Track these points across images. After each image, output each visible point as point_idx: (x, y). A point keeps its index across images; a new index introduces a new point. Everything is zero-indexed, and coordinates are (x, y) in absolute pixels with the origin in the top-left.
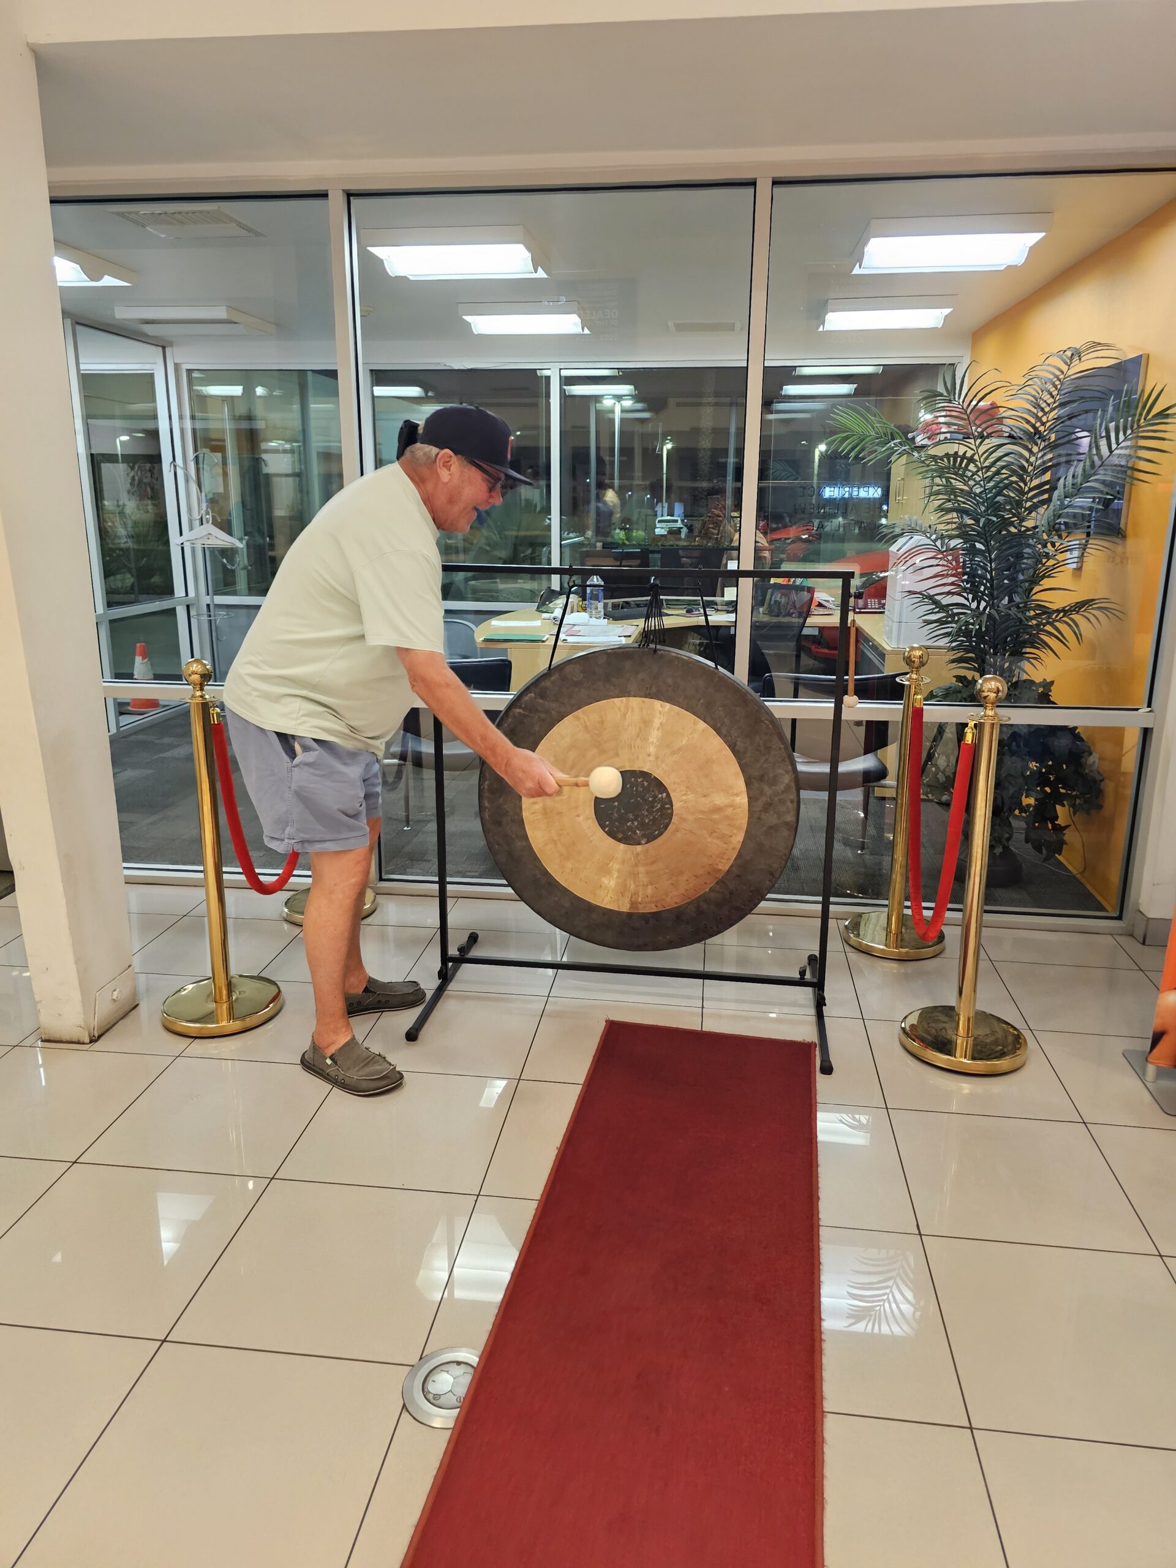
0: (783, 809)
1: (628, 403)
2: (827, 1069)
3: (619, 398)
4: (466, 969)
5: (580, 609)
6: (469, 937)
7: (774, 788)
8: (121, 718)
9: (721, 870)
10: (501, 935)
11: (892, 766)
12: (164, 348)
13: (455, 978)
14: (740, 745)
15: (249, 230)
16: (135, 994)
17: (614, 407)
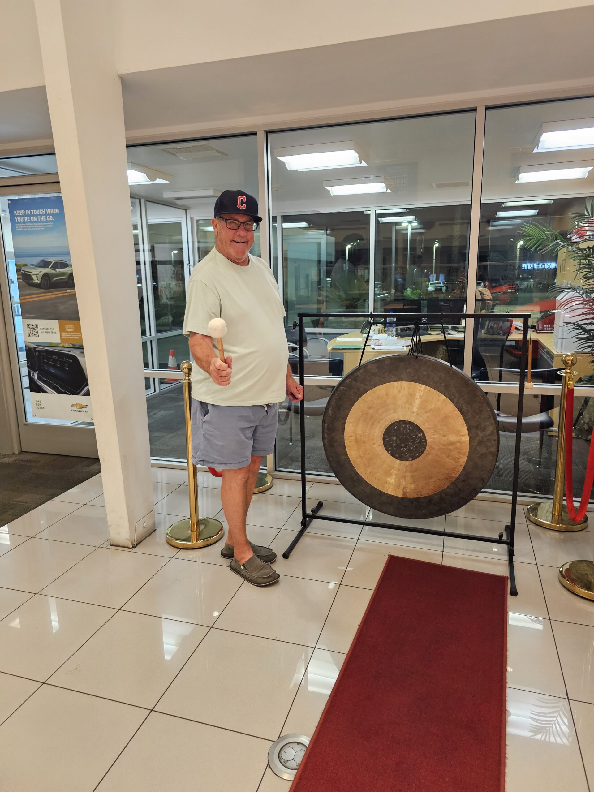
0: (489, 444)
1: (415, 224)
2: (514, 593)
3: (410, 222)
4: (316, 522)
5: (383, 332)
6: (318, 504)
7: (484, 433)
8: (162, 385)
9: (454, 477)
10: (336, 504)
11: (556, 419)
12: (186, 210)
13: (310, 526)
14: (464, 409)
15: (221, 153)
16: (154, 524)
17: (408, 227)
